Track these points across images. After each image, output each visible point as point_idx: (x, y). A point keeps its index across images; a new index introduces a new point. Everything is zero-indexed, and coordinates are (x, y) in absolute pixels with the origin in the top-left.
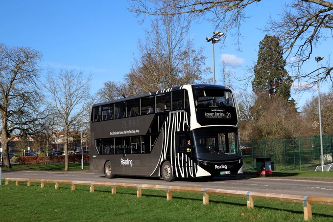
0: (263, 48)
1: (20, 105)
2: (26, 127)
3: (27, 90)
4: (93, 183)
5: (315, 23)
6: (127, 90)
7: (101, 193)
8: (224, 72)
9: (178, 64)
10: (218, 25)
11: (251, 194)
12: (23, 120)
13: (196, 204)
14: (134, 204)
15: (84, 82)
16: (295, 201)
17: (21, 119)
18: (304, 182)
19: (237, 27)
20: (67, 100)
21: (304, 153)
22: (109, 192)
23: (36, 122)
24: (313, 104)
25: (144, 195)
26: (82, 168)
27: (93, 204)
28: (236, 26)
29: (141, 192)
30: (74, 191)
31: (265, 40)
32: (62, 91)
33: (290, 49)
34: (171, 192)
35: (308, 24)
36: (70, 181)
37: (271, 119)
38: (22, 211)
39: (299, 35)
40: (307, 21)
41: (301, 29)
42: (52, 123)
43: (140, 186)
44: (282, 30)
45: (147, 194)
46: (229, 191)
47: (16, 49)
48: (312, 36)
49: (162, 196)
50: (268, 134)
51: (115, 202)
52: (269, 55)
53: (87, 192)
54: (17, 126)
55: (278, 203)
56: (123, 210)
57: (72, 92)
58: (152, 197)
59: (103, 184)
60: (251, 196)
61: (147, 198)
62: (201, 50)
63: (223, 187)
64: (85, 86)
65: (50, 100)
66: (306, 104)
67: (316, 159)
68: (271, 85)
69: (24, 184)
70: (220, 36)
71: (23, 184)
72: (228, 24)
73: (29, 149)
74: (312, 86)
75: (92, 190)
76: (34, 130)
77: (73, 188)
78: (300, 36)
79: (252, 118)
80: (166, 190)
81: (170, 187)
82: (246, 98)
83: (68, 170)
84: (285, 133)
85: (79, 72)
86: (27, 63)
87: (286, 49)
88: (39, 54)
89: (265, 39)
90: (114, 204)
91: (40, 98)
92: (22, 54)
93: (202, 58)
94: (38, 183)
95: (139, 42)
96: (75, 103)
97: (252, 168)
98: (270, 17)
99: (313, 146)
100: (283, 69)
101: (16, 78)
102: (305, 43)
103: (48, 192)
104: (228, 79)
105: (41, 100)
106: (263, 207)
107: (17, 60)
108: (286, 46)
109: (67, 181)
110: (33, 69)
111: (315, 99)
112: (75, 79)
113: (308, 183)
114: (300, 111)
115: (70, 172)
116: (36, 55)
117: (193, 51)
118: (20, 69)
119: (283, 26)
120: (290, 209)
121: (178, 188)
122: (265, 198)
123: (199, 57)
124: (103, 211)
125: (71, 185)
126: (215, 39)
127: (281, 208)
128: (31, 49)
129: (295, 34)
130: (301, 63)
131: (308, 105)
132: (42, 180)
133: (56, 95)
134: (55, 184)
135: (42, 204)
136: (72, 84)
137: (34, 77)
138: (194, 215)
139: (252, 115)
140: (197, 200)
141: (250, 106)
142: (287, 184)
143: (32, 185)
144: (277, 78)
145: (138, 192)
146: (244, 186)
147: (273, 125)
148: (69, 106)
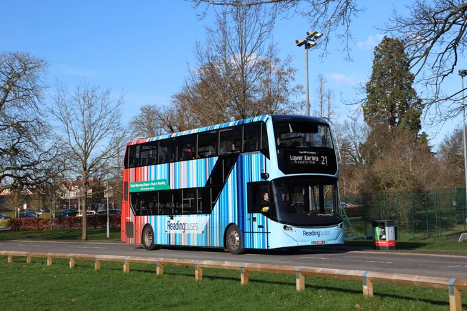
0: (381, 57)
1: (13, 140)
2: (21, 174)
3: (24, 118)
4: (128, 258)
5: (461, 19)
6: (175, 117)
7: (140, 273)
8: (321, 91)
9: (254, 81)
10: (317, 22)
11: (370, 275)
12: (18, 163)
13: (286, 290)
14: (191, 291)
15: (112, 105)
16: (436, 286)
17: (15, 162)
18: (445, 257)
19: (346, 25)
20: (86, 132)
21: (441, 214)
22: (152, 272)
23: (38, 167)
24: (454, 140)
25: (206, 276)
26: (108, 236)
27: (128, 291)
28: (343, 24)
29: (201, 271)
30: (99, 271)
31: (383, 45)
32: (78, 120)
33: (424, 58)
34: (247, 272)
35: (451, 21)
36: (92, 256)
37: (392, 163)
38: (21, 302)
39: (438, 37)
40: (450, 16)
41: (440, 28)
42: (62, 167)
43: (201, 263)
44: (412, 29)
45: (211, 275)
46: (337, 271)
47: (8, 55)
48: (458, 40)
49: (233, 279)
50: (389, 185)
51: (162, 287)
52: (389, 68)
53: (119, 272)
54: (9, 172)
55: (410, 289)
56: (175, 300)
57: (93, 121)
58: (219, 280)
59: (142, 259)
60: (369, 278)
61: (211, 282)
62: (289, 60)
63: (323, 264)
64: (113, 112)
65: (59, 133)
66: (445, 140)
67: (459, 223)
68: (391, 111)
69: (21, 259)
70: (316, 38)
71: (18, 260)
72: (332, 20)
73: (25, 207)
74: (456, 114)
75: (127, 270)
76: (34, 178)
77: (96, 266)
78: (438, 39)
79: (364, 161)
80: (240, 269)
81: (246, 265)
82: (355, 132)
83: (87, 239)
84: (414, 185)
85: (105, 91)
86: (24, 76)
87: (419, 58)
88: (42, 63)
89: (383, 42)
90: (162, 290)
91: (44, 130)
92: (17, 63)
93: (291, 70)
94: (42, 259)
95: (197, 46)
96: (98, 137)
97: (364, 236)
98: (394, 11)
99: (454, 204)
100: (410, 88)
101: (7, 99)
102: (447, 49)
103: (59, 273)
104: (327, 102)
105: (45, 133)
106: (386, 295)
107: (9, 71)
108: (418, 54)
109: (87, 255)
110: (33, 85)
111: (458, 134)
112: (99, 102)
113: (451, 259)
114: (435, 152)
115: (91, 243)
116: (39, 64)
117: (277, 60)
118: (14, 85)
119: (413, 24)
120: (427, 297)
121: (259, 266)
122: (390, 281)
123: (286, 69)
124: (144, 301)
125: (94, 262)
126: (309, 42)
127: (414, 297)
128: (31, 56)
129: (432, 36)
130: (440, 78)
131: (447, 142)
132: (49, 254)
133: (70, 125)
134: (69, 260)
135: (51, 290)
136: (93, 108)
137: (35, 98)
138: (283, 307)
139: (364, 156)
140: (285, 284)
141: (361, 143)
142: (420, 261)
143: (33, 262)
144: (401, 101)
145: (197, 272)
146: (355, 263)
147: (396, 172)
148: (89, 143)
